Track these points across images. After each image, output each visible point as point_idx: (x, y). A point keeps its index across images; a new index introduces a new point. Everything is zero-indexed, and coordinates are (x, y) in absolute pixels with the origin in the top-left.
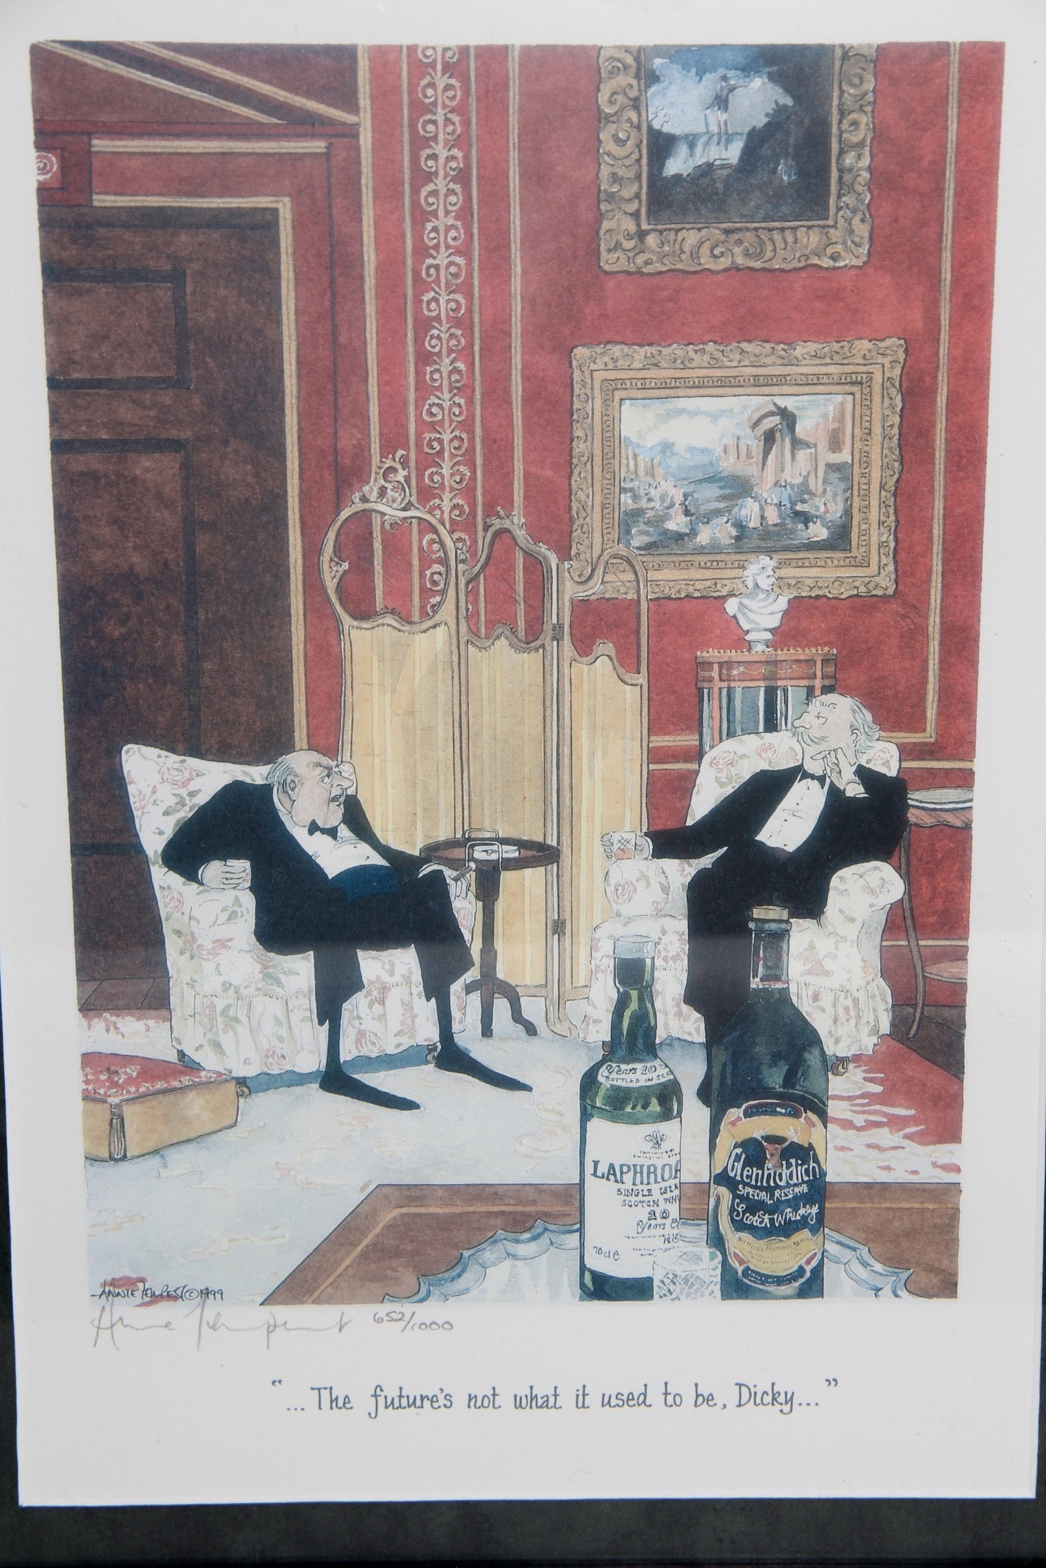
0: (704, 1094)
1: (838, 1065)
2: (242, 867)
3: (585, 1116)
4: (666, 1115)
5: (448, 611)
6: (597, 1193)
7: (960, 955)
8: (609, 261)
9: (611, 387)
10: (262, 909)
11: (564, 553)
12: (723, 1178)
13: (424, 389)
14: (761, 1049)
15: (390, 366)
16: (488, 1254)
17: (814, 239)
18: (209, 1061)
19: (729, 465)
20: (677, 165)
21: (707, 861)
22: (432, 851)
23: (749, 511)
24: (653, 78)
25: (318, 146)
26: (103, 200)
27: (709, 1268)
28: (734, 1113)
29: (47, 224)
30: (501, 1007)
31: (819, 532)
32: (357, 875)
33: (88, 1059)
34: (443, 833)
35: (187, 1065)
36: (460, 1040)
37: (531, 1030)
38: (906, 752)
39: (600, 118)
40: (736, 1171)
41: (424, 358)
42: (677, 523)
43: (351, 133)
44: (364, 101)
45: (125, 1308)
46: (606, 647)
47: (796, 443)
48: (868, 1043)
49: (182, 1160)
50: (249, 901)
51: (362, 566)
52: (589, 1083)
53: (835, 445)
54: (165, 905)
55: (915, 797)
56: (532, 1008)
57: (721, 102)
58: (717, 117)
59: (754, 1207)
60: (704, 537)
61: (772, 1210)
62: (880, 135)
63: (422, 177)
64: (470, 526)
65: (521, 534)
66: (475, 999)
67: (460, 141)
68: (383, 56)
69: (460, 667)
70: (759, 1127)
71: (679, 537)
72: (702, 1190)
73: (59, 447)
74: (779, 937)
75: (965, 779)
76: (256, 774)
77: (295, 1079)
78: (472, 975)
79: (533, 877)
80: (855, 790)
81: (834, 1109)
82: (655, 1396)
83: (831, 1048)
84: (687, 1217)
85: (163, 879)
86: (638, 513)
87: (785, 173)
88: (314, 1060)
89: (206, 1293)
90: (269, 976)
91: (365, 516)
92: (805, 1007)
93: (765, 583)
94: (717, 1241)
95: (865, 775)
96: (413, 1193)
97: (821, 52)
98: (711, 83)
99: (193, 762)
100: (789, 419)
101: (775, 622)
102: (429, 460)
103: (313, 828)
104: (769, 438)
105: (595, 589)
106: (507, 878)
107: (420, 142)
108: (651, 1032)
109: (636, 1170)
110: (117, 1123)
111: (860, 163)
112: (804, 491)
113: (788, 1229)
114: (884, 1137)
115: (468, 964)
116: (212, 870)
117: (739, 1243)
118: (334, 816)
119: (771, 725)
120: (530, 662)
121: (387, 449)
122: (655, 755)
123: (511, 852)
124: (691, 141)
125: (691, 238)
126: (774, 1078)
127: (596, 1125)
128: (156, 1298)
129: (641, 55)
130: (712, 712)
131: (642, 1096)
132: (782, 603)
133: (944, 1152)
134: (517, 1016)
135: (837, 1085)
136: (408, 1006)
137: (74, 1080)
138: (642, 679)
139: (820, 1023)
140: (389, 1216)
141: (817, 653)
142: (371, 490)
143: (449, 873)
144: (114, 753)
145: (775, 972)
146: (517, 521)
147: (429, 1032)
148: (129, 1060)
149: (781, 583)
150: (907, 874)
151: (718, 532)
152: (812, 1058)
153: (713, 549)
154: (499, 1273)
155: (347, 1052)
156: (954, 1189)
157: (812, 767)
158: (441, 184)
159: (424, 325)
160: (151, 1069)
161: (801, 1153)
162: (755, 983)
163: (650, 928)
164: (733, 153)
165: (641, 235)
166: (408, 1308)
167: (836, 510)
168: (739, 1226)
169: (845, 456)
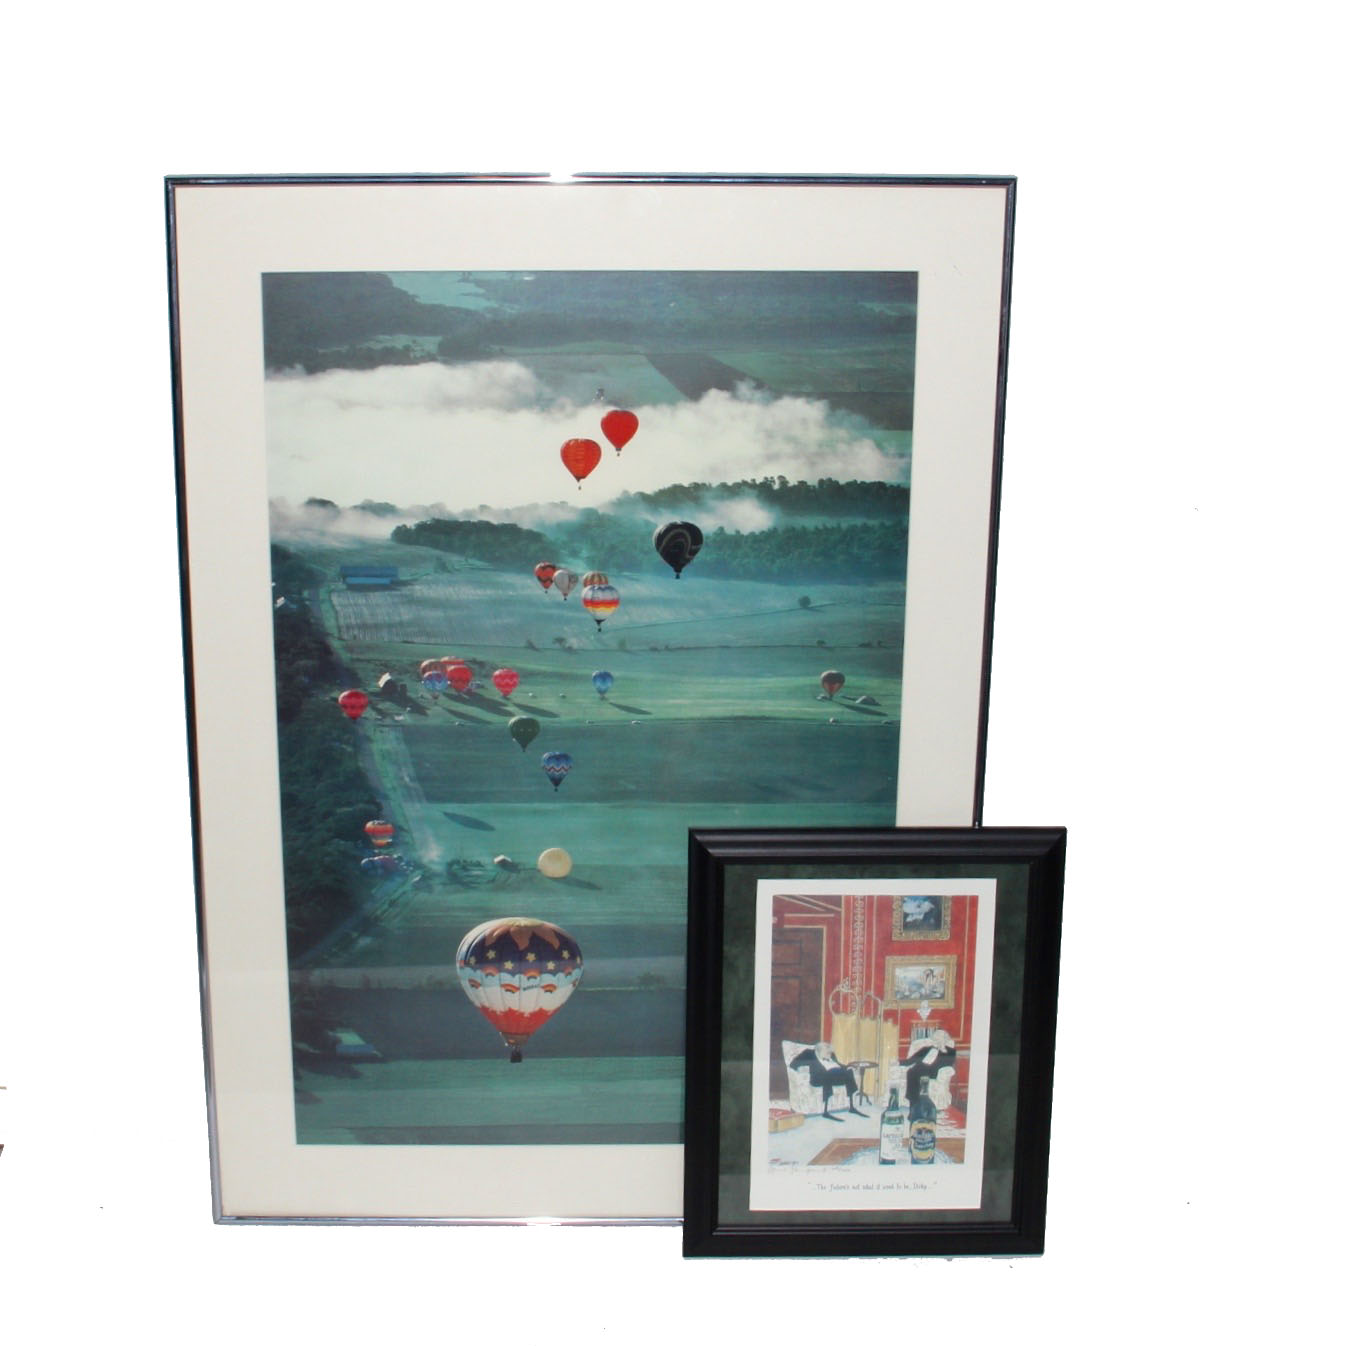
0: (909, 1118)
1: (939, 1112)
2: (807, 1068)
3: (882, 1122)
4: (900, 1123)
5: (856, 1012)
6: (885, 1142)
7: (966, 1087)
8: (894, 938)
9: (894, 964)
10: (812, 1077)
11: (882, 998)
12: (912, 1137)
13: (853, 965)
14: (922, 1108)
15: (846, 960)
16: (859, 1154)
17: (938, 935)
18: (798, 1111)
19: (919, 981)
20: (909, 919)
21: (911, 1066)
22: (850, 1065)
23: (923, 991)
24: (904, 902)
25: (832, 915)
26: (787, 926)
27: (909, 1158)
28: (916, 1122)
29: (774, 931)
30: (864, 1099)
31: (938, 995)
32: (833, 1071)
33: (771, 1110)
34: (853, 1060)
35: (793, 1112)
36: (855, 1106)
37: (870, 1104)
38: (956, 1043)
39: (894, 910)
40: (916, 1135)
41: (853, 959)
42: (907, 993)
43: (840, 913)
44: (843, 906)
45: (776, 1166)
46: (891, 1020)
47: (933, 977)
48: (946, 1106)
49: (790, 1133)
50: (809, 1076)
51: (837, 1003)
52: (883, 1116)
53: (942, 977)
54: (789, 1076)
55: (958, 1053)
56: (871, 1099)
57: (919, 907)
58: (918, 910)
59: (919, 1144)
60: (913, 996)
61: (924, 1144)
62: (953, 915)
63: (855, 921)
64: (861, 994)
65: (873, 996)
66: (858, 1097)
67: (863, 914)
68: (848, 898)
69: (858, 1025)
70: (921, 1126)
71: (907, 997)
72: (907, 1140)
73: (773, 977)
74: (926, 1084)
75: (968, 1048)
76: (812, 1047)
77: (817, 1115)
78: (858, 1092)
79: (872, 1070)
80: (944, 1051)
81: (938, 1121)
82: (895, 1186)
83: (938, 1108)
84: (904, 1146)
85: (790, 1071)
86: (898, 992)
87: (932, 921)
88: (821, 1109)
89: (794, 1163)
90: (813, 1092)
91: (838, 993)
92: (932, 1099)
93: (926, 1006)
94: (910, 1151)
95: (947, 1048)
96: (842, 1140)
97: (940, 897)
98: (917, 903)
99: (798, 1045)
100: (932, 971)
101: (928, 1014)
102: (853, 980)
103: (824, 1059)
104: (928, 976)
105: (889, 1007)
106: (867, 1070)
107: (854, 915)
108: (897, 1105)
109: (893, 1135)
110: (776, 1125)
111: (948, 919)
112: (935, 987)
113: (927, 1149)
114: (949, 1128)
115: (857, 1089)
116: (801, 1068)
117: (915, 1152)
118: (829, 1057)
119: (927, 1036)
120: (873, 1023)
121: (844, 978)
122: (901, 1043)
123: (868, 1065)
124: (912, 914)
125: (912, 934)
126: (925, 1114)
127: (885, 1126)
128: (782, 1164)
129: (902, 897)
130: (914, 1033)
131: (895, 1119)
132: (929, 1010)
133: (963, 1131)
134: (868, 1101)
135: (938, 1116)
136: (843, 1100)
137: (767, 1115)
138: (898, 1027)
139: (936, 1103)
140: (837, 1145)
141: (937, 1021)
142: (841, 986)
143: (854, 1069)
144: (780, 1044)
145: (926, 1091)
146: (872, 993)
147: (847, 1104)
148: (779, 1110)
149: (929, 1006)
150: (955, 1069)
151: (915, 995)
152: (933, 1110)
153: (915, 999)
154: (861, 1159)
155: (829, 1109)
156: (964, 1140)
157: (936, 1046)
158: (859, 923)
159: (853, 952)
160: (785, 1112)
161: (930, 1131)
162: (921, 1093)
163: (898, 1081)
164: (921, 917)
165: (901, 934)
166: (840, 1166)
167: (942, 991)
168: (916, 1148)
169: (944, 979)
